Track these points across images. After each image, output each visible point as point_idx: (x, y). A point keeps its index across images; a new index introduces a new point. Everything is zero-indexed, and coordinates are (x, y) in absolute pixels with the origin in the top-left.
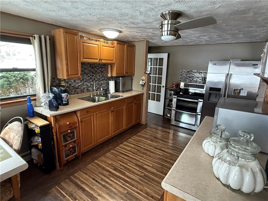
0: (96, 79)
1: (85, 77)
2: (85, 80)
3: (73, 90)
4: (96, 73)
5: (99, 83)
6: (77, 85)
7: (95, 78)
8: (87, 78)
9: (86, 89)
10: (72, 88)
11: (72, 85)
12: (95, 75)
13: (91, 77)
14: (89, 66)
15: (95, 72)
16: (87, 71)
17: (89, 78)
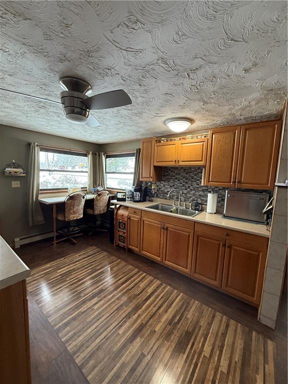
0: (191, 188)
1: (175, 183)
2: (175, 186)
3: (162, 195)
4: (193, 180)
5: (196, 193)
6: (166, 190)
7: (190, 185)
8: (178, 185)
9: (176, 196)
10: (161, 192)
11: (162, 190)
12: (190, 182)
13: (183, 184)
14: (182, 171)
15: (190, 178)
16: (179, 176)
17: (182, 185)
